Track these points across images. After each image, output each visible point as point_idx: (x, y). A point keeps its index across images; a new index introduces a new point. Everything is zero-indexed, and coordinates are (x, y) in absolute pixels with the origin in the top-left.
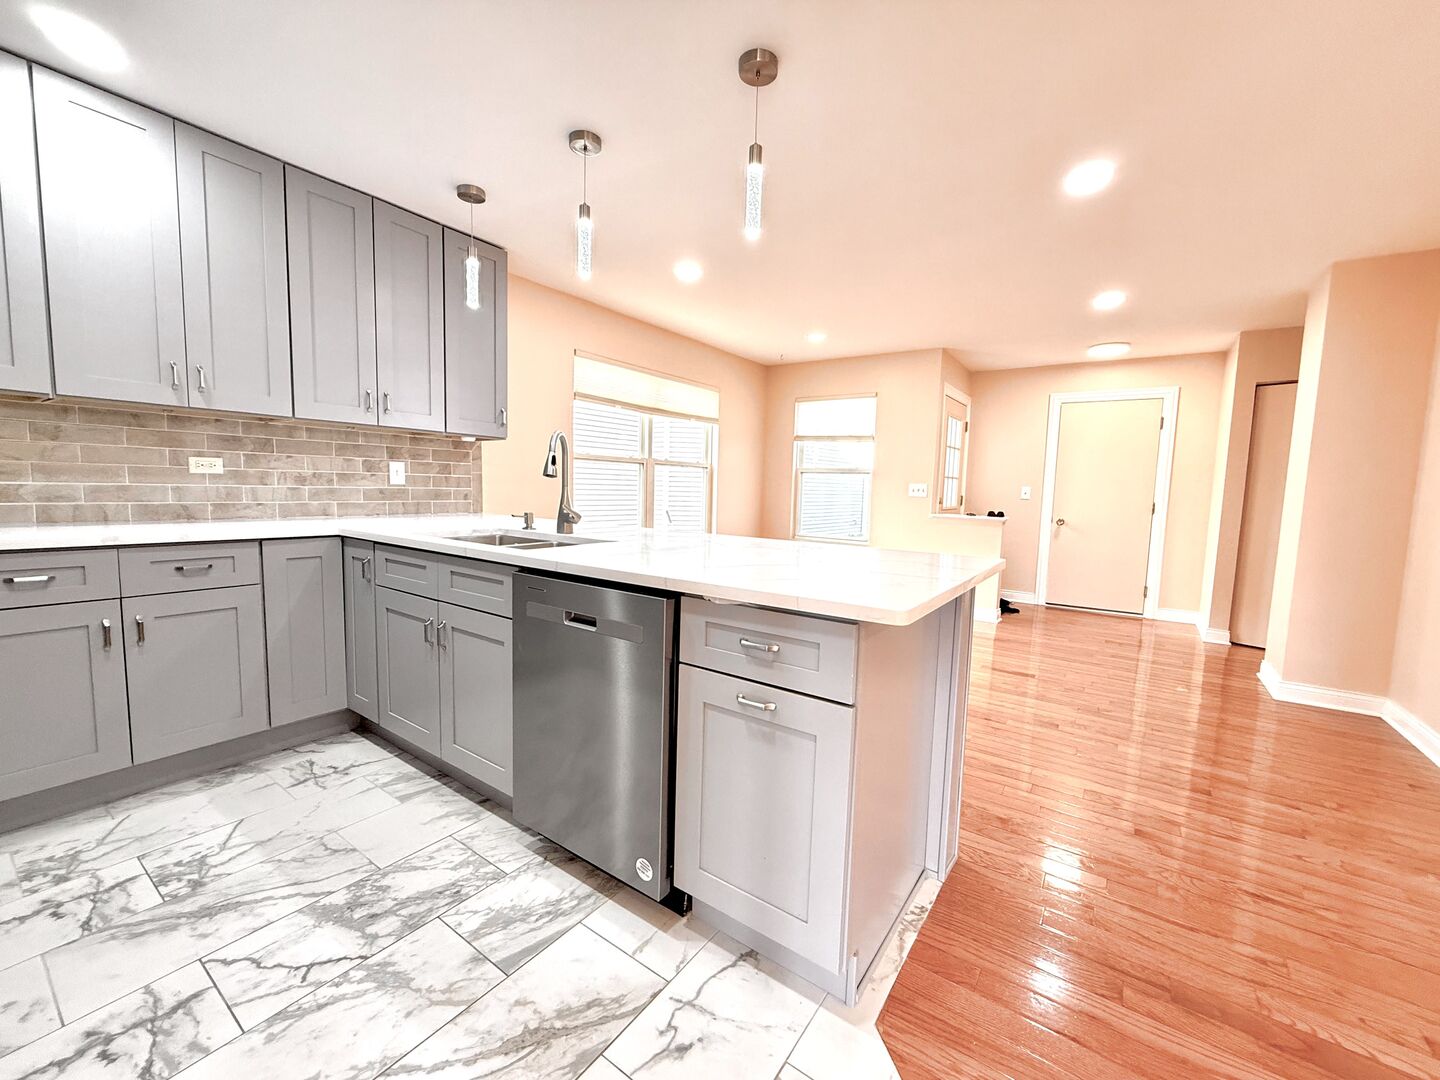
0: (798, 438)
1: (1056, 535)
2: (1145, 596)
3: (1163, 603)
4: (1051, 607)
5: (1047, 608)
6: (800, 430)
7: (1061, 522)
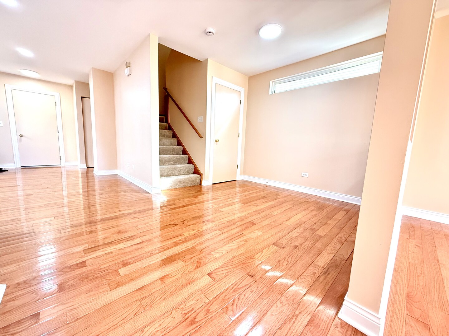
1: (20, 141)
2: (60, 159)
3: (66, 161)
4: (24, 168)
7: (21, 136)
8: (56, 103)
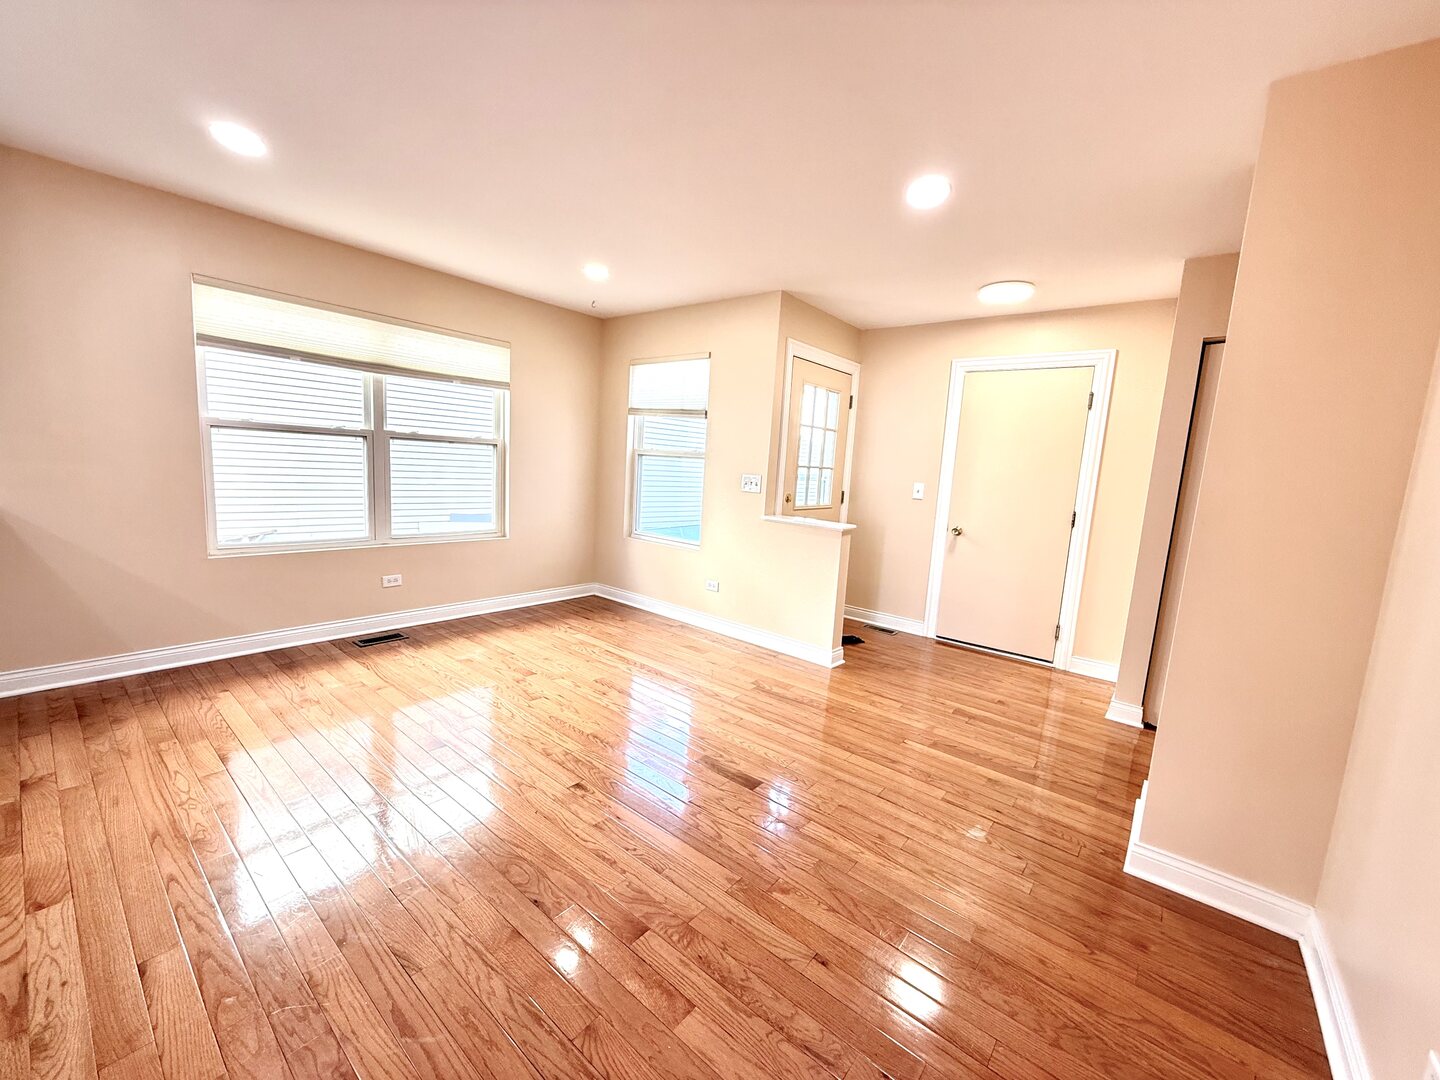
0: (633, 411)
1: (951, 549)
2: (1057, 638)
3: (1079, 650)
4: (943, 642)
5: (939, 643)
6: (635, 401)
7: (958, 532)
8: (1092, 395)
